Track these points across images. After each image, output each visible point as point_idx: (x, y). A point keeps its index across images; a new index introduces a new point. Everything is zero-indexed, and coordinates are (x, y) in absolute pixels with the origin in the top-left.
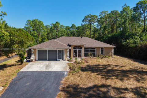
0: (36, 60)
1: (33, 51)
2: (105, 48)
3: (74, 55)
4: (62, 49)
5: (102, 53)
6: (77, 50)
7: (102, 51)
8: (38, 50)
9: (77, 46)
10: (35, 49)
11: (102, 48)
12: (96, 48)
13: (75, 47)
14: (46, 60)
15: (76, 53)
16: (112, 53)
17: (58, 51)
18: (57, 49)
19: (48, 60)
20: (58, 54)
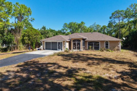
0: (44, 49)
1: (42, 43)
2: (110, 41)
3: (73, 47)
4: (61, 42)
5: (107, 47)
6: (76, 43)
7: (107, 44)
8: (46, 42)
9: (76, 40)
10: (44, 41)
11: (107, 42)
12: (100, 42)
13: (74, 40)
14: (50, 49)
15: (75, 45)
16: (118, 47)
17: (58, 43)
18: (58, 42)
19: (52, 50)
20: (58, 45)
